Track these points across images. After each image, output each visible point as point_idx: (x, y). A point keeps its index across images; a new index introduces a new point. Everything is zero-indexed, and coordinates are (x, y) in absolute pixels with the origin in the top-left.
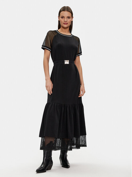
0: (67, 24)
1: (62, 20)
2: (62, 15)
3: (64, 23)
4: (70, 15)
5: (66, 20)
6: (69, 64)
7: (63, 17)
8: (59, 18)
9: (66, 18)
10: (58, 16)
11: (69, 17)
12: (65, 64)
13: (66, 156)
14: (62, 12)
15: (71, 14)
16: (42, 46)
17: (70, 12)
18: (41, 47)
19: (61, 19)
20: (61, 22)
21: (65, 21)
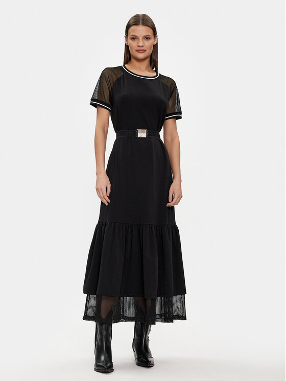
0: (144, 51)
1: (133, 45)
2: (132, 34)
3: (137, 51)
4: (149, 32)
5: (141, 44)
6: (145, 137)
7: (134, 38)
8: (126, 41)
9: (141, 39)
10: (124, 35)
11: (147, 38)
12: (139, 137)
13: (147, 341)
14: (132, 28)
15: (151, 31)
16: (92, 100)
17: (149, 26)
18: (90, 102)
19: (130, 41)
20: (131, 48)
21: (139, 46)
